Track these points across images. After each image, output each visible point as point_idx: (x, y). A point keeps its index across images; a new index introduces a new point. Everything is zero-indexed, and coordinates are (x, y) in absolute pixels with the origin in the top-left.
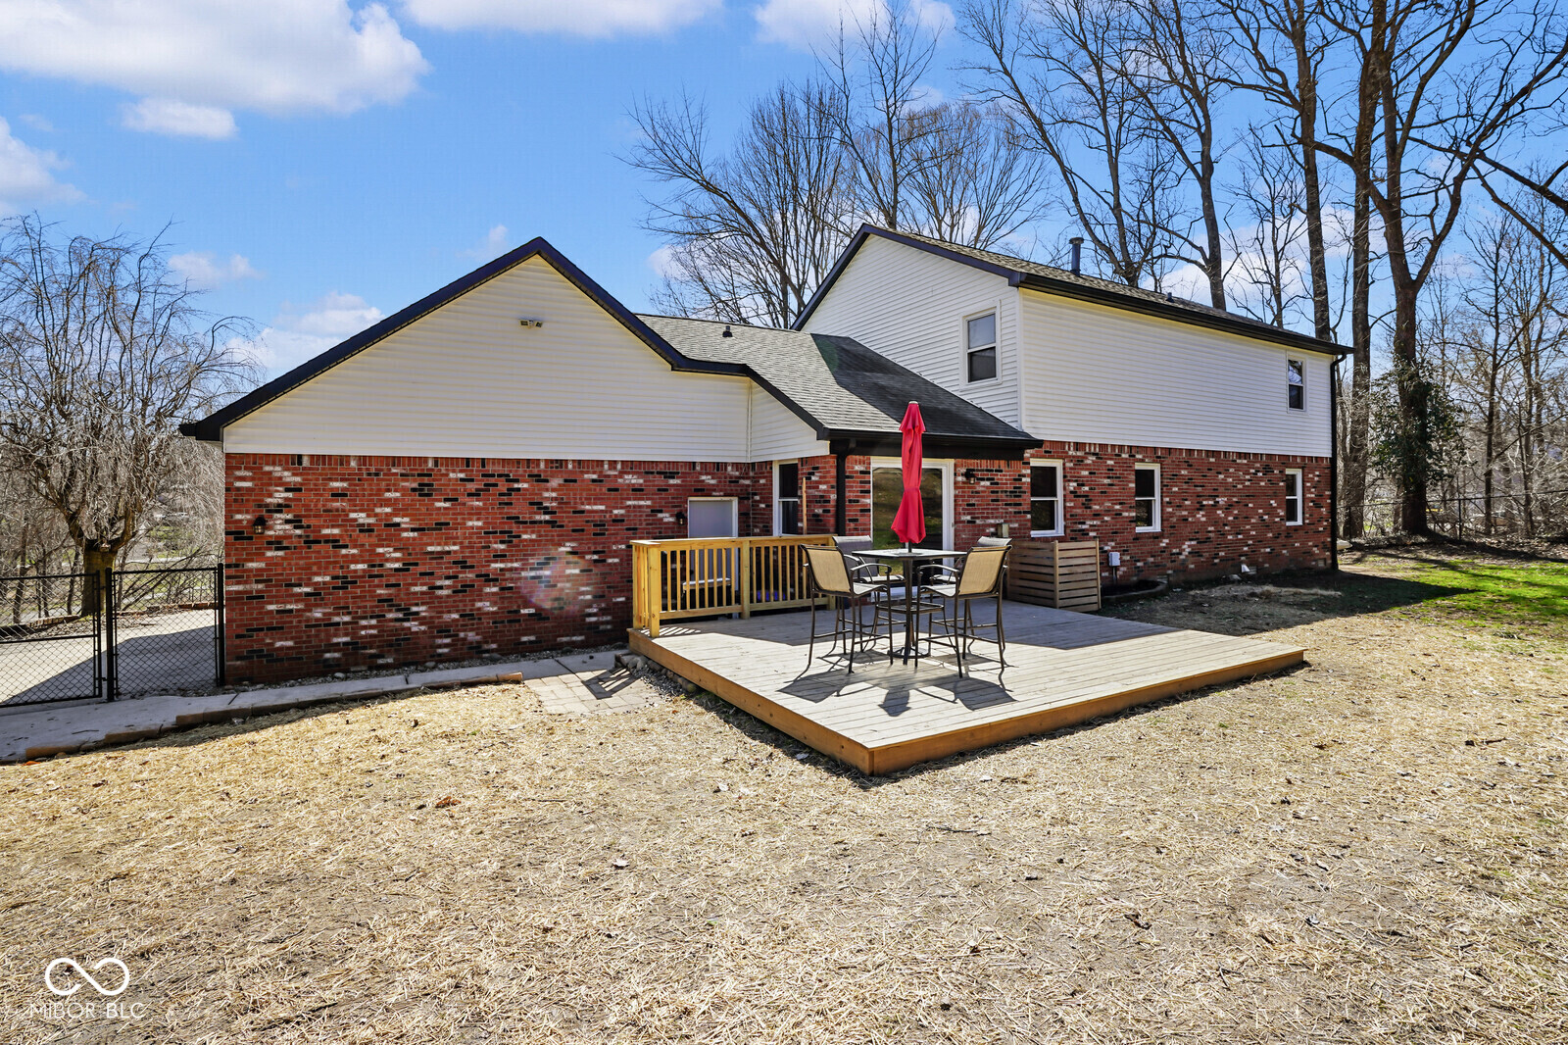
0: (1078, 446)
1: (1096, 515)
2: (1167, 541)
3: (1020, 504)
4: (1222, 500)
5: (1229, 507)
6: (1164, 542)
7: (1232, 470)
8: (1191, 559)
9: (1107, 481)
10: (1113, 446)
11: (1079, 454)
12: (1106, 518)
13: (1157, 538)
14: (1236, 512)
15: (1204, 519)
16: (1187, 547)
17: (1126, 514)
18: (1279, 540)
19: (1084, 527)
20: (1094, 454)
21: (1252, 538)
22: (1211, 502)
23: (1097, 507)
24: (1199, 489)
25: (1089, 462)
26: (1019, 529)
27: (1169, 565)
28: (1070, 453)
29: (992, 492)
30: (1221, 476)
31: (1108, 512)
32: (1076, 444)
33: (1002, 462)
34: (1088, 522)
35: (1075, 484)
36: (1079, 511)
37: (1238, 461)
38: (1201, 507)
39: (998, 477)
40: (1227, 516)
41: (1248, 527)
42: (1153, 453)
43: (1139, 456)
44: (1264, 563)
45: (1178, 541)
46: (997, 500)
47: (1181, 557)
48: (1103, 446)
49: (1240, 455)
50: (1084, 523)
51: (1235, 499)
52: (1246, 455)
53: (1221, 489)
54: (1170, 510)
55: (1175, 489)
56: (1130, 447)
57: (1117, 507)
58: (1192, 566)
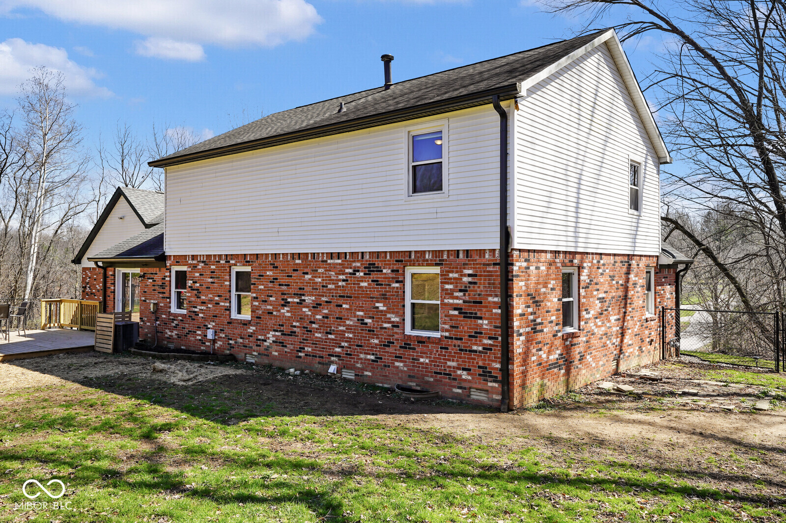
0: (194, 257)
1: (203, 303)
2: (254, 328)
3: (164, 293)
4: (309, 299)
5: (317, 306)
6: (251, 329)
7: (320, 270)
8: (275, 347)
9: (210, 280)
10: (215, 256)
11: (195, 262)
12: (209, 306)
13: (246, 325)
14: (326, 311)
15: (289, 314)
16: (271, 336)
17: (222, 304)
18: (390, 350)
19: (196, 310)
20: (203, 262)
21: (349, 340)
22: (298, 300)
23: (204, 297)
24: (284, 288)
25: (200, 267)
26: (164, 307)
27: (255, 348)
28: (189, 262)
29: (153, 285)
30: (308, 277)
31: (211, 301)
32: (193, 256)
33: (158, 269)
34: (199, 307)
35: (191, 282)
36: (193, 299)
37: (329, 261)
38: (286, 304)
39: (156, 277)
40: (314, 314)
41: (341, 328)
42: (244, 259)
43: (232, 262)
44: (363, 369)
45: (265, 330)
46: (155, 290)
47: (266, 344)
48: (209, 256)
49: (331, 255)
50: (196, 307)
51: (324, 299)
52: (338, 255)
53: (308, 289)
54: (257, 304)
55: (262, 287)
56: (227, 255)
57: (217, 298)
58: (276, 354)
